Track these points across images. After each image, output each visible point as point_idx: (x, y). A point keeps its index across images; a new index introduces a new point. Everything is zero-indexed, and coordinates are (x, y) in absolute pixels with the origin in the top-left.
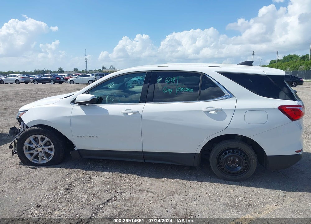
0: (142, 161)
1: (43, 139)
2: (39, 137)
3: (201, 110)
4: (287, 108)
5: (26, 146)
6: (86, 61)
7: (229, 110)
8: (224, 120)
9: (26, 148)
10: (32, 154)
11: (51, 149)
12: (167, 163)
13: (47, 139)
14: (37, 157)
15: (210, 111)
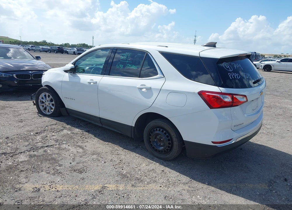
0: (100, 125)
1: (49, 96)
2: (47, 94)
3: (136, 86)
4: (207, 94)
5: (40, 100)
6: (195, 42)
7: (156, 89)
8: (151, 98)
9: (40, 102)
10: (43, 106)
11: (53, 105)
12: (115, 130)
13: (51, 97)
14: (45, 109)
15: (143, 89)
